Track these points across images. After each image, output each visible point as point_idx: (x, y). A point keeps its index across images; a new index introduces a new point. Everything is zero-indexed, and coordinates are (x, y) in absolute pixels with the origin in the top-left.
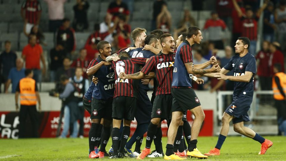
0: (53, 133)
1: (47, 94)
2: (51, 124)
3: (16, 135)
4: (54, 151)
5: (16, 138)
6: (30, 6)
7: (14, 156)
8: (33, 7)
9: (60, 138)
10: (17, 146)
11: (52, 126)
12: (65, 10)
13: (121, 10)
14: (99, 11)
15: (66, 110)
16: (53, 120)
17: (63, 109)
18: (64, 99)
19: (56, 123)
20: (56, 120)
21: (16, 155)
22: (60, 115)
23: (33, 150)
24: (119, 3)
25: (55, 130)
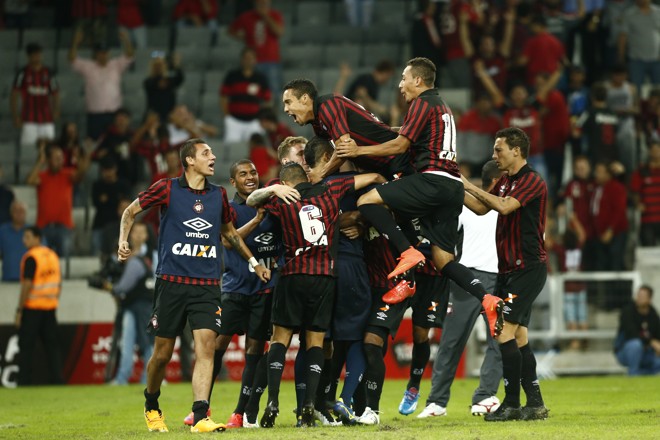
0: (98, 374)
1: (84, 284)
2: (92, 352)
3: (12, 378)
4: (99, 414)
5: (13, 385)
6: (34, 84)
7: (7, 426)
8: (43, 84)
9: (115, 383)
10: (13, 404)
11: (96, 358)
12: (124, 89)
13: (253, 89)
14: (202, 91)
15: (128, 321)
16: (97, 342)
17: (119, 318)
18: (123, 296)
19: (104, 351)
20: (105, 343)
21: (11, 424)
22: (113, 332)
23: (50, 413)
24: (248, 73)
25: (101, 365)
